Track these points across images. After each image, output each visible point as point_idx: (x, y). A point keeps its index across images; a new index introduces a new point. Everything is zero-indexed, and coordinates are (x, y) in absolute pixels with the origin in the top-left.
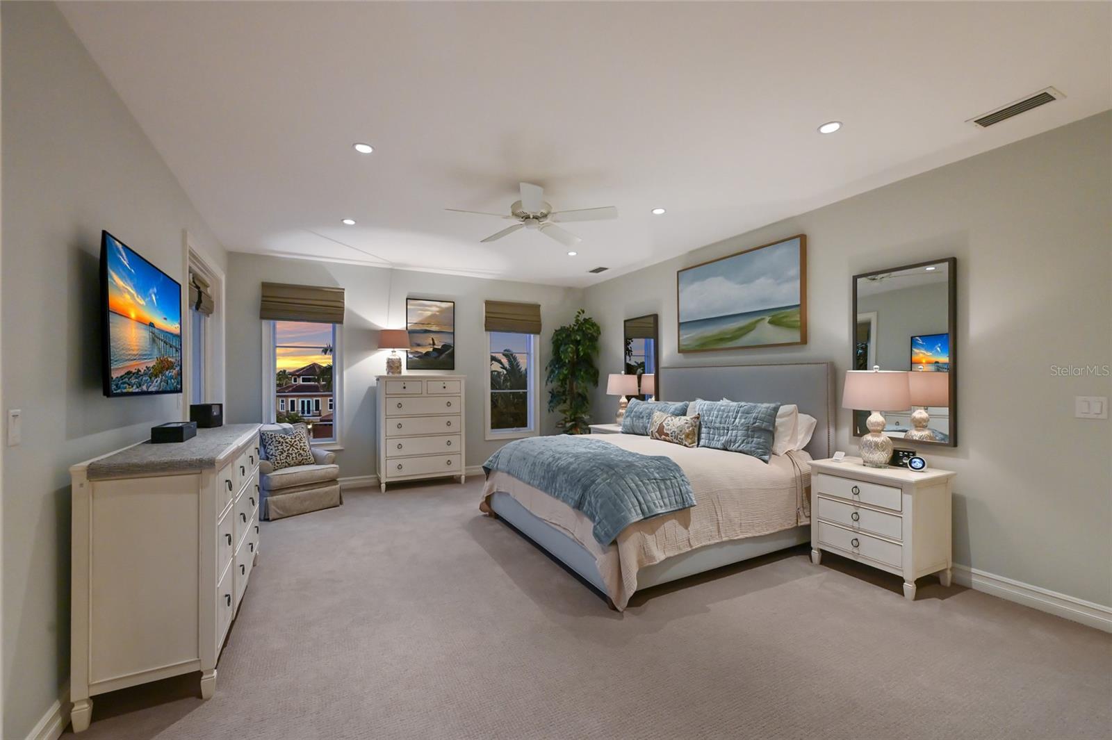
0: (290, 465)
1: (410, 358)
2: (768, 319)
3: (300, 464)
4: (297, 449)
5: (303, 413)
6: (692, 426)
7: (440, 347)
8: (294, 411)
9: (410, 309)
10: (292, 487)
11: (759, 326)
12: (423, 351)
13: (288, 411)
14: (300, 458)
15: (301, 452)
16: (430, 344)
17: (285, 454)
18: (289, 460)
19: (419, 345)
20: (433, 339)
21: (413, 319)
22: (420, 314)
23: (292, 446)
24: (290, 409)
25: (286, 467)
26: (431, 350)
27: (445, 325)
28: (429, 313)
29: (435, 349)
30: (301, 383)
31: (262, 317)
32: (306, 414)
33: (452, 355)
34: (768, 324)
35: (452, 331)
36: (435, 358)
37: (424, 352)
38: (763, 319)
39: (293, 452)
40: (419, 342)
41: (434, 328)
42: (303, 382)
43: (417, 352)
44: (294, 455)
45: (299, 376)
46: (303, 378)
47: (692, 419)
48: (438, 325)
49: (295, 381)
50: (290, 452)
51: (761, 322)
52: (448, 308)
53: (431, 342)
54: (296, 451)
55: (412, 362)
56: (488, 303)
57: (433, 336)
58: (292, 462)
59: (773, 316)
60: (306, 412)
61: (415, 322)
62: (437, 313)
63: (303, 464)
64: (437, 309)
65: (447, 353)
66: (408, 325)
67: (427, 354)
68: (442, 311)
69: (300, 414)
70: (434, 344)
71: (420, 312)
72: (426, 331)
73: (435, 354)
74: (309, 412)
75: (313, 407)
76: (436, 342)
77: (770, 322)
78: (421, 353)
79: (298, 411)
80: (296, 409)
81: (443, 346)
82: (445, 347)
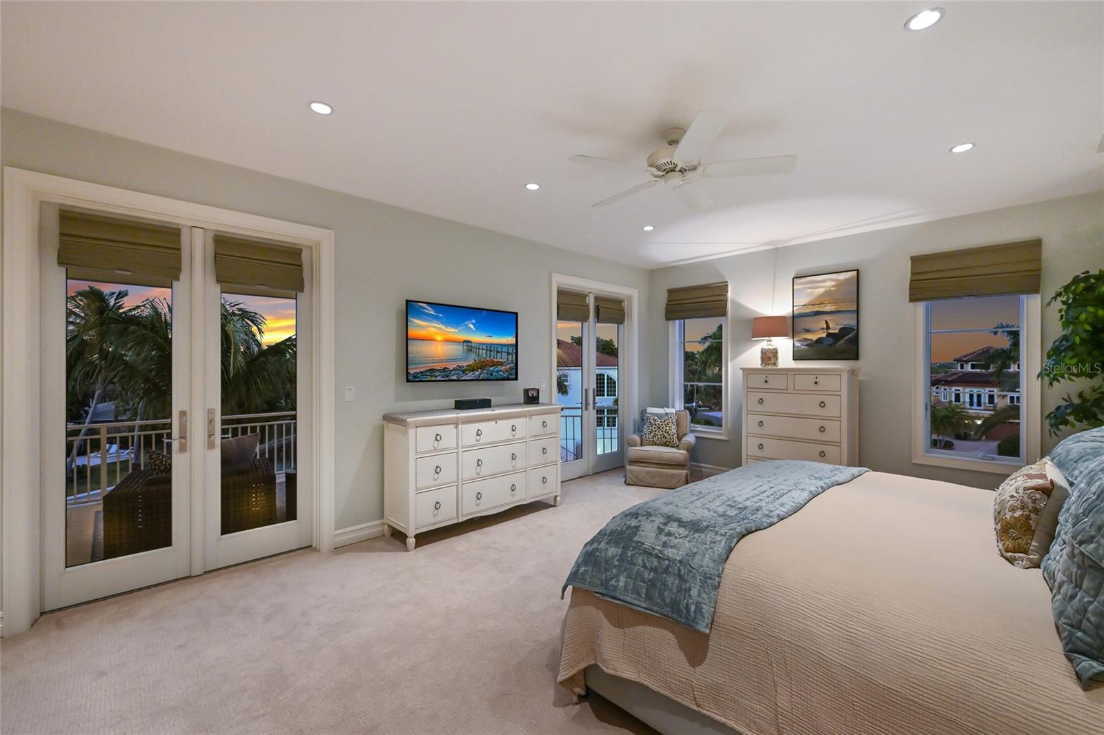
0: (656, 444)
1: (798, 347)
3: (665, 445)
4: (662, 431)
5: (971, 404)
6: (1023, 508)
7: (837, 331)
8: (959, 402)
9: (798, 289)
10: (646, 463)
12: (814, 337)
13: (951, 402)
14: (664, 440)
15: (666, 434)
16: (823, 329)
17: (653, 434)
18: (655, 439)
19: (808, 331)
20: (826, 322)
21: (802, 300)
22: (811, 292)
23: (659, 428)
24: (953, 399)
25: (653, 445)
26: (824, 335)
27: (844, 302)
28: (821, 291)
29: (829, 335)
30: (970, 370)
31: (668, 319)
32: (975, 406)
33: (855, 341)
35: (856, 309)
36: (830, 345)
37: (814, 339)
39: (659, 433)
40: (807, 327)
41: (828, 308)
42: (972, 368)
43: (806, 340)
44: (659, 436)
45: (967, 362)
46: (972, 365)
47: (1026, 489)
48: (835, 302)
49: (962, 367)
50: (656, 433)
52: (847, 280)
53: (825, 326)
54: (661, 433)
55: (798, 351)
56: (915, 260)
57: (828, 318)
58: (658, 442)
60: (975, 404)
61: (802, 304)
62: (832, 289)
63: (667, 446)
64: (833, 283)
65: (846, 338)
66: (795, 308)
67: (819, 341)
68: (840, 285)
69: (967, 406)
70: (828, 327)
71: (809, 291)
72: (818, 313)
73: (831, 341)
74: (979, 404)
75: (985, 399)
76: (831, 325)
78: (812, 340)
79: (964, 402)
80: (961, 400)
81: (841, 330)
82: (845, 331)
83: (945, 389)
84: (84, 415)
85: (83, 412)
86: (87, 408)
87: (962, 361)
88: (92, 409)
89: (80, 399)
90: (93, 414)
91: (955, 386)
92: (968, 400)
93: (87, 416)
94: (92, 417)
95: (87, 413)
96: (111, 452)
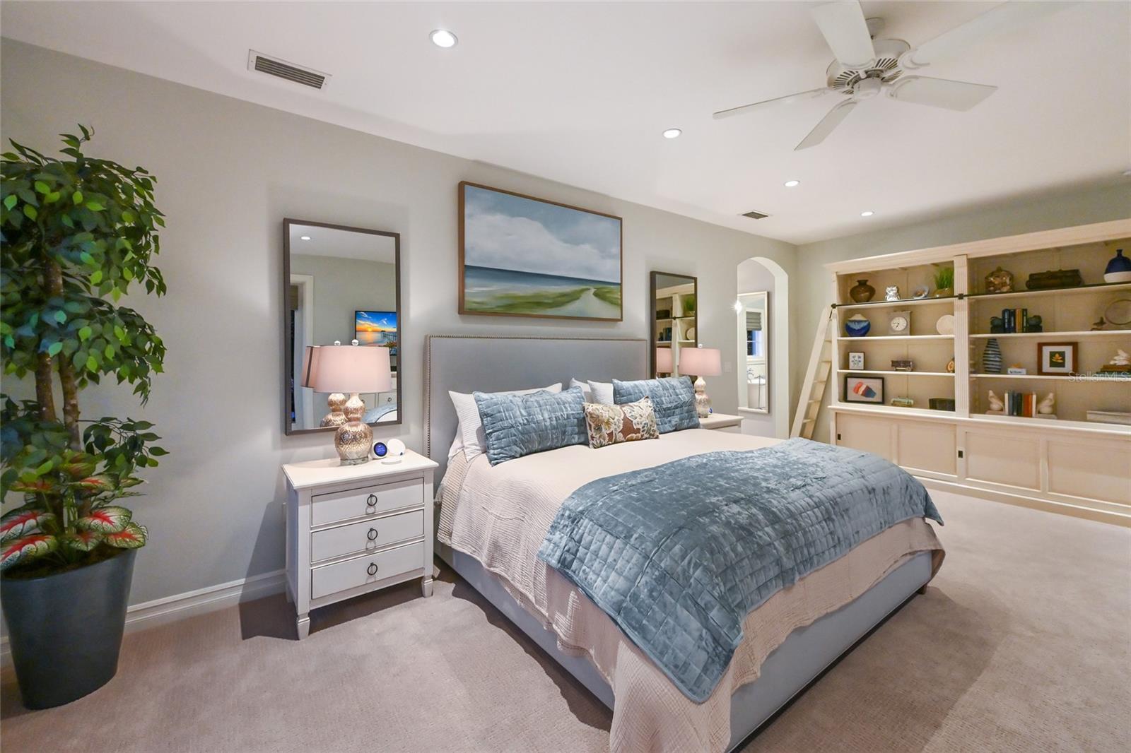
2: (593, 290)
11: (584, 295)
34: (593, 296)
38: (589, 289)
51: (587, 292)
59: (598, 289)
77: (596, 294)
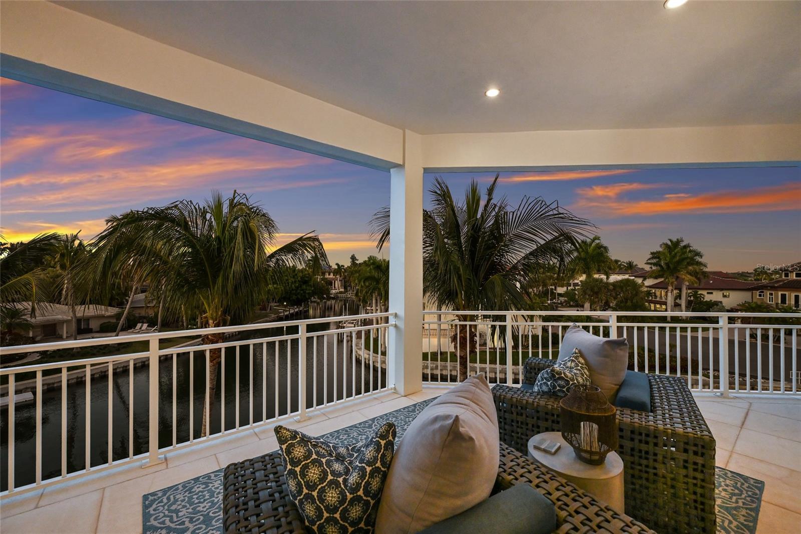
83: (771, 294)
84: (126, 303)
85: (124, 300)
86: (127, 298)
87: (786, 272)
88: (131, 299)
89: (123, 291)
90: (132, 302)
91: (781, 291)
92: (793, 302)
93: (128, 303)
94: (131, 304)
95: (127, 301)
96: (142, 329)
